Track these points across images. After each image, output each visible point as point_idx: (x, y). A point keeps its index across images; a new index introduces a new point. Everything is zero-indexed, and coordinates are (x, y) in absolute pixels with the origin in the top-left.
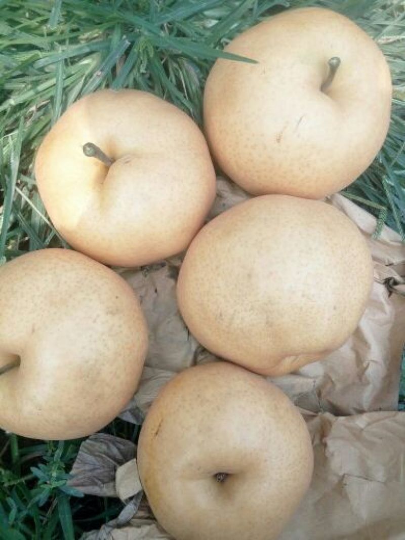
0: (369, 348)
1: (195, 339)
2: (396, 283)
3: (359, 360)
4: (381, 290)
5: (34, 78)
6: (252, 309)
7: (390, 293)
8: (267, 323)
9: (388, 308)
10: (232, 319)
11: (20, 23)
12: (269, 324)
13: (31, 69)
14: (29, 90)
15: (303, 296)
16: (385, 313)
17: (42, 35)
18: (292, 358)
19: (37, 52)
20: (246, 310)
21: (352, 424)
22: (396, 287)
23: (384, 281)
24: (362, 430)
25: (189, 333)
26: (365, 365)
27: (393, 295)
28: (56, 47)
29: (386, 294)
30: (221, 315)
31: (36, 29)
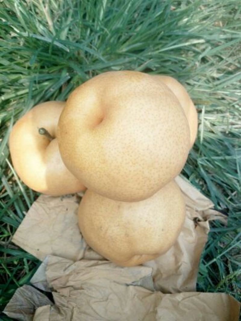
0: (183, 254)
1: (85, 241)
2: (199, 221)
3: (177, 261)
4: (191, 223)
5: (17, 87)
6: (119, 225)
7: (196, 226)
8: (126, 234)
9: (194, 234)
10: (107, 230)
11: (15, 61)
12: (127, 235)
13: (16, 83)
14: (13, 93)
15: (146, 221)
16: (193, 236)
17: (25, 67)
18: (139, 256)
19: (21, 75)
20: (115, 226)
21: (174, 299)
22: (200, 223)
23: (193, 219)
24: (179, 302)
25: (82, 237)
26: (180, 264)
27: (198, 227)
28: (31, 74)
29: (194, 226)
30: (101, 227)
31: (23, 63)
